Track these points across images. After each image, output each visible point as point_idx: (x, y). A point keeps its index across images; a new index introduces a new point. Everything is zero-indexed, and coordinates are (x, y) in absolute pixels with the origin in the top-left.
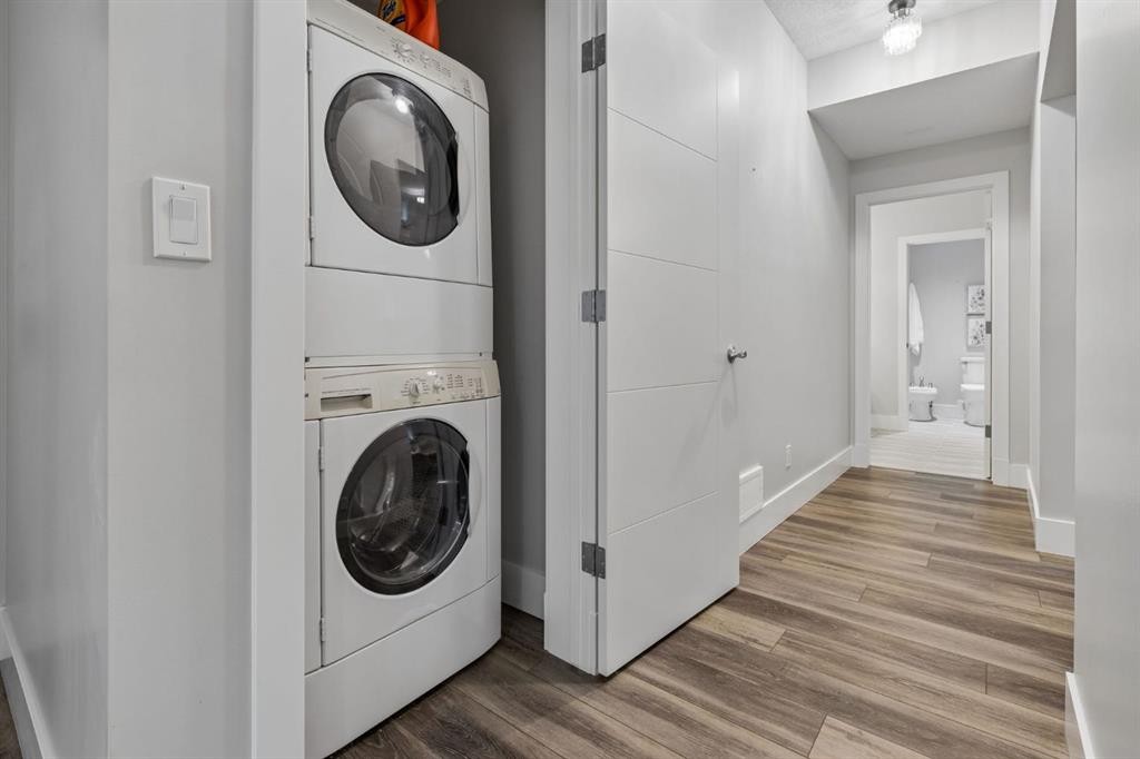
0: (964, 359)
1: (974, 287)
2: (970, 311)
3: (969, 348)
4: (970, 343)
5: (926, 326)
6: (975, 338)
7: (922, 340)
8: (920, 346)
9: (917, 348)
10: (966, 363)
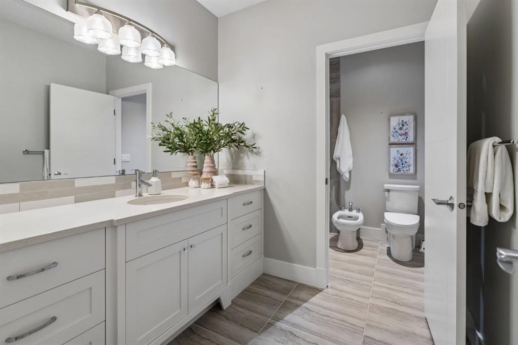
0: (387, 186)
1: (398, 118)
2: (392, 140)
3: (391, 176)
4: (392, 171)
5: (354, 155)
6: (396, 166)
7: (351, 168)
8: (350, 172)
9: (347, 175)
10: (388, 191)
